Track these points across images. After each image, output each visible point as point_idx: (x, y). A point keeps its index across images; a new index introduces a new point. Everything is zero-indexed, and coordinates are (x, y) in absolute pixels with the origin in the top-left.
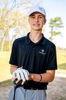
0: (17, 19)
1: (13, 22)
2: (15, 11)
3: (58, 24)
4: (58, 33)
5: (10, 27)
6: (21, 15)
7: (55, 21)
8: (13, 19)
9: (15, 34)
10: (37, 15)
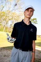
2: (14, 12)
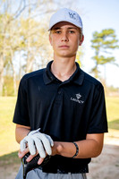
0: (29, 33)
1: (21, 39)
3: (108, 43)
4: (108, 60)
5: (15, 49)
6: (37, 25)
7: (103, 37)
8: (21, 34)
9: (24, 63)
10: (64, 28)
